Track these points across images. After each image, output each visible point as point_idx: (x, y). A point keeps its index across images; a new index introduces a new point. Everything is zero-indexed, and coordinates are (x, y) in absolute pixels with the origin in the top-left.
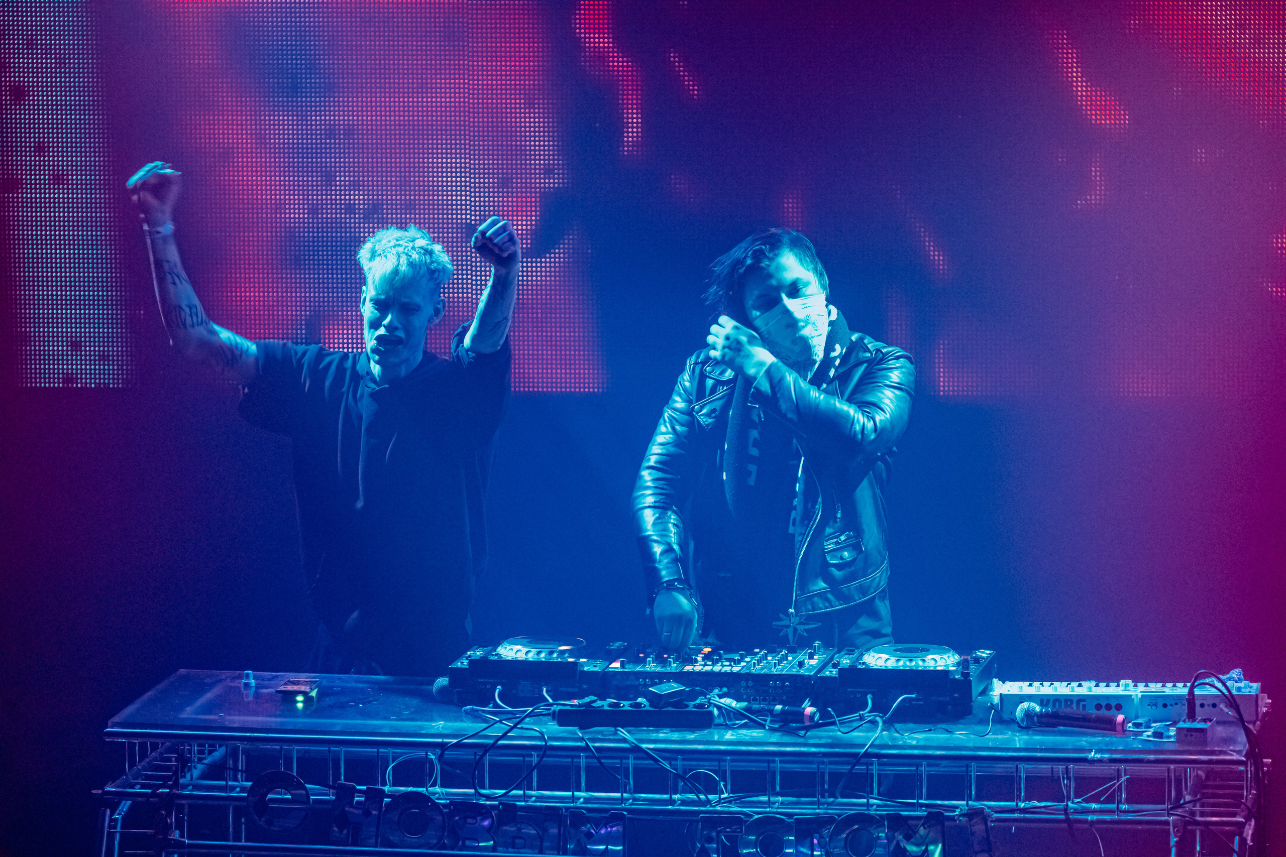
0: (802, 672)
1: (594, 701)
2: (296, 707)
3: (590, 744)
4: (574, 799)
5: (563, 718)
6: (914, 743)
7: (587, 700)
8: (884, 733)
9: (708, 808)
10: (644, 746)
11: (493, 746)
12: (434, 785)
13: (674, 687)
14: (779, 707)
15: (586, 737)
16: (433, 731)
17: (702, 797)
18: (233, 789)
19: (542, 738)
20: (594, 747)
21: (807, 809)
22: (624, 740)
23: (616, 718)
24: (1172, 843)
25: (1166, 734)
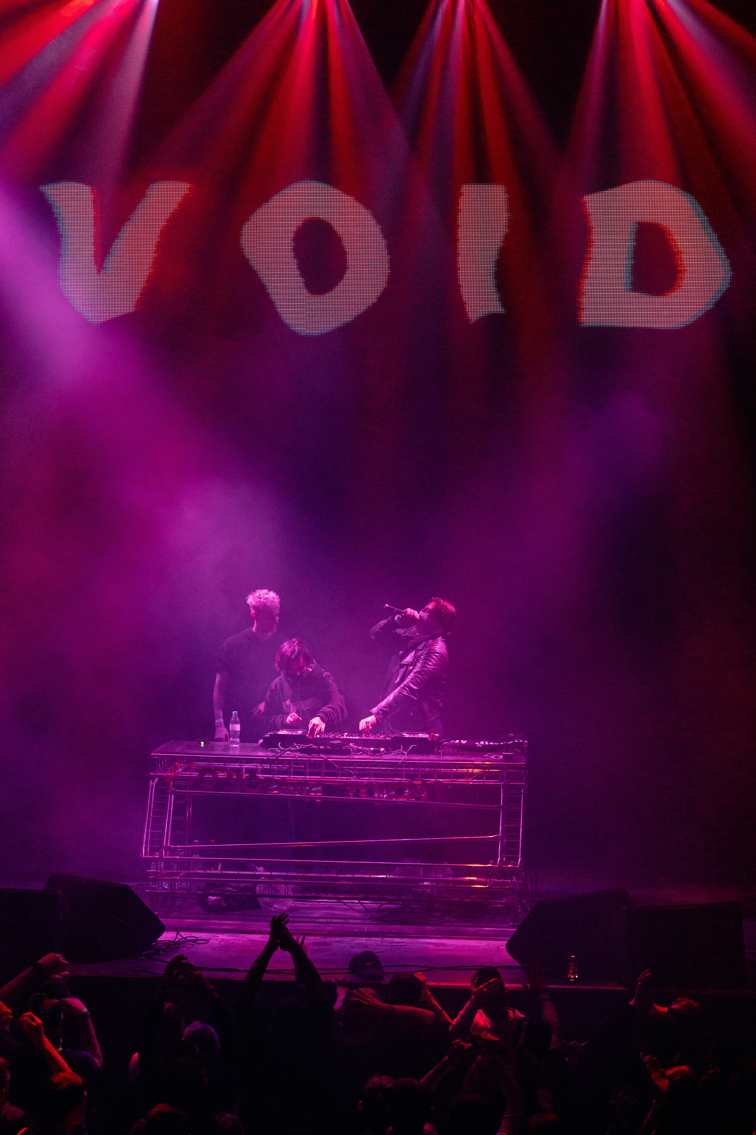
0: (379, 738)
1: (312, 746)
2: (201, 746)
3: (311, 759)
4: (305, 778)
5: (301, 751)
6: (417, 759)
7: (310, 745)
8: (407, 757)
9: (350, 780)
10: (329, 760)
11: (276, 759)
12: (259, 774)
13: (338, 742)
14: (372, 749)
15: (310, 757)
16: (259, 755)
17: (348, 778)
18: (192, 774)
19: (295, 757)
20: (313, 760)
21: (380, 780)
22: (322, 758)
23: (319, 751)
24: (502, 791)
25: (499, 757)
